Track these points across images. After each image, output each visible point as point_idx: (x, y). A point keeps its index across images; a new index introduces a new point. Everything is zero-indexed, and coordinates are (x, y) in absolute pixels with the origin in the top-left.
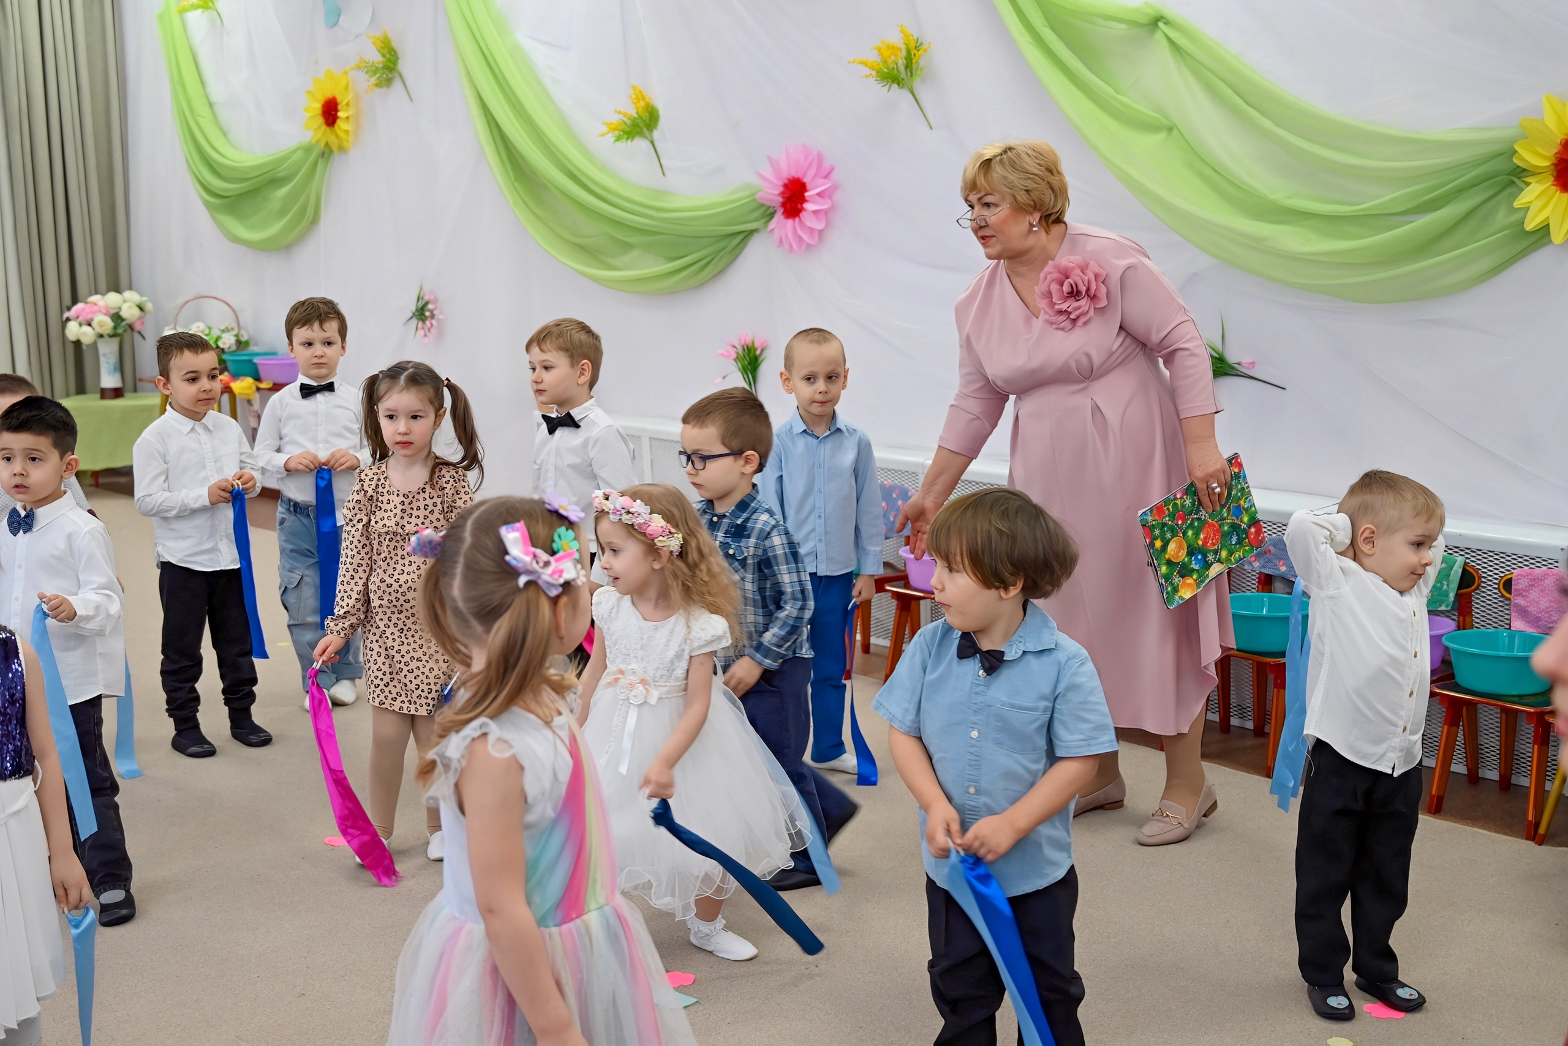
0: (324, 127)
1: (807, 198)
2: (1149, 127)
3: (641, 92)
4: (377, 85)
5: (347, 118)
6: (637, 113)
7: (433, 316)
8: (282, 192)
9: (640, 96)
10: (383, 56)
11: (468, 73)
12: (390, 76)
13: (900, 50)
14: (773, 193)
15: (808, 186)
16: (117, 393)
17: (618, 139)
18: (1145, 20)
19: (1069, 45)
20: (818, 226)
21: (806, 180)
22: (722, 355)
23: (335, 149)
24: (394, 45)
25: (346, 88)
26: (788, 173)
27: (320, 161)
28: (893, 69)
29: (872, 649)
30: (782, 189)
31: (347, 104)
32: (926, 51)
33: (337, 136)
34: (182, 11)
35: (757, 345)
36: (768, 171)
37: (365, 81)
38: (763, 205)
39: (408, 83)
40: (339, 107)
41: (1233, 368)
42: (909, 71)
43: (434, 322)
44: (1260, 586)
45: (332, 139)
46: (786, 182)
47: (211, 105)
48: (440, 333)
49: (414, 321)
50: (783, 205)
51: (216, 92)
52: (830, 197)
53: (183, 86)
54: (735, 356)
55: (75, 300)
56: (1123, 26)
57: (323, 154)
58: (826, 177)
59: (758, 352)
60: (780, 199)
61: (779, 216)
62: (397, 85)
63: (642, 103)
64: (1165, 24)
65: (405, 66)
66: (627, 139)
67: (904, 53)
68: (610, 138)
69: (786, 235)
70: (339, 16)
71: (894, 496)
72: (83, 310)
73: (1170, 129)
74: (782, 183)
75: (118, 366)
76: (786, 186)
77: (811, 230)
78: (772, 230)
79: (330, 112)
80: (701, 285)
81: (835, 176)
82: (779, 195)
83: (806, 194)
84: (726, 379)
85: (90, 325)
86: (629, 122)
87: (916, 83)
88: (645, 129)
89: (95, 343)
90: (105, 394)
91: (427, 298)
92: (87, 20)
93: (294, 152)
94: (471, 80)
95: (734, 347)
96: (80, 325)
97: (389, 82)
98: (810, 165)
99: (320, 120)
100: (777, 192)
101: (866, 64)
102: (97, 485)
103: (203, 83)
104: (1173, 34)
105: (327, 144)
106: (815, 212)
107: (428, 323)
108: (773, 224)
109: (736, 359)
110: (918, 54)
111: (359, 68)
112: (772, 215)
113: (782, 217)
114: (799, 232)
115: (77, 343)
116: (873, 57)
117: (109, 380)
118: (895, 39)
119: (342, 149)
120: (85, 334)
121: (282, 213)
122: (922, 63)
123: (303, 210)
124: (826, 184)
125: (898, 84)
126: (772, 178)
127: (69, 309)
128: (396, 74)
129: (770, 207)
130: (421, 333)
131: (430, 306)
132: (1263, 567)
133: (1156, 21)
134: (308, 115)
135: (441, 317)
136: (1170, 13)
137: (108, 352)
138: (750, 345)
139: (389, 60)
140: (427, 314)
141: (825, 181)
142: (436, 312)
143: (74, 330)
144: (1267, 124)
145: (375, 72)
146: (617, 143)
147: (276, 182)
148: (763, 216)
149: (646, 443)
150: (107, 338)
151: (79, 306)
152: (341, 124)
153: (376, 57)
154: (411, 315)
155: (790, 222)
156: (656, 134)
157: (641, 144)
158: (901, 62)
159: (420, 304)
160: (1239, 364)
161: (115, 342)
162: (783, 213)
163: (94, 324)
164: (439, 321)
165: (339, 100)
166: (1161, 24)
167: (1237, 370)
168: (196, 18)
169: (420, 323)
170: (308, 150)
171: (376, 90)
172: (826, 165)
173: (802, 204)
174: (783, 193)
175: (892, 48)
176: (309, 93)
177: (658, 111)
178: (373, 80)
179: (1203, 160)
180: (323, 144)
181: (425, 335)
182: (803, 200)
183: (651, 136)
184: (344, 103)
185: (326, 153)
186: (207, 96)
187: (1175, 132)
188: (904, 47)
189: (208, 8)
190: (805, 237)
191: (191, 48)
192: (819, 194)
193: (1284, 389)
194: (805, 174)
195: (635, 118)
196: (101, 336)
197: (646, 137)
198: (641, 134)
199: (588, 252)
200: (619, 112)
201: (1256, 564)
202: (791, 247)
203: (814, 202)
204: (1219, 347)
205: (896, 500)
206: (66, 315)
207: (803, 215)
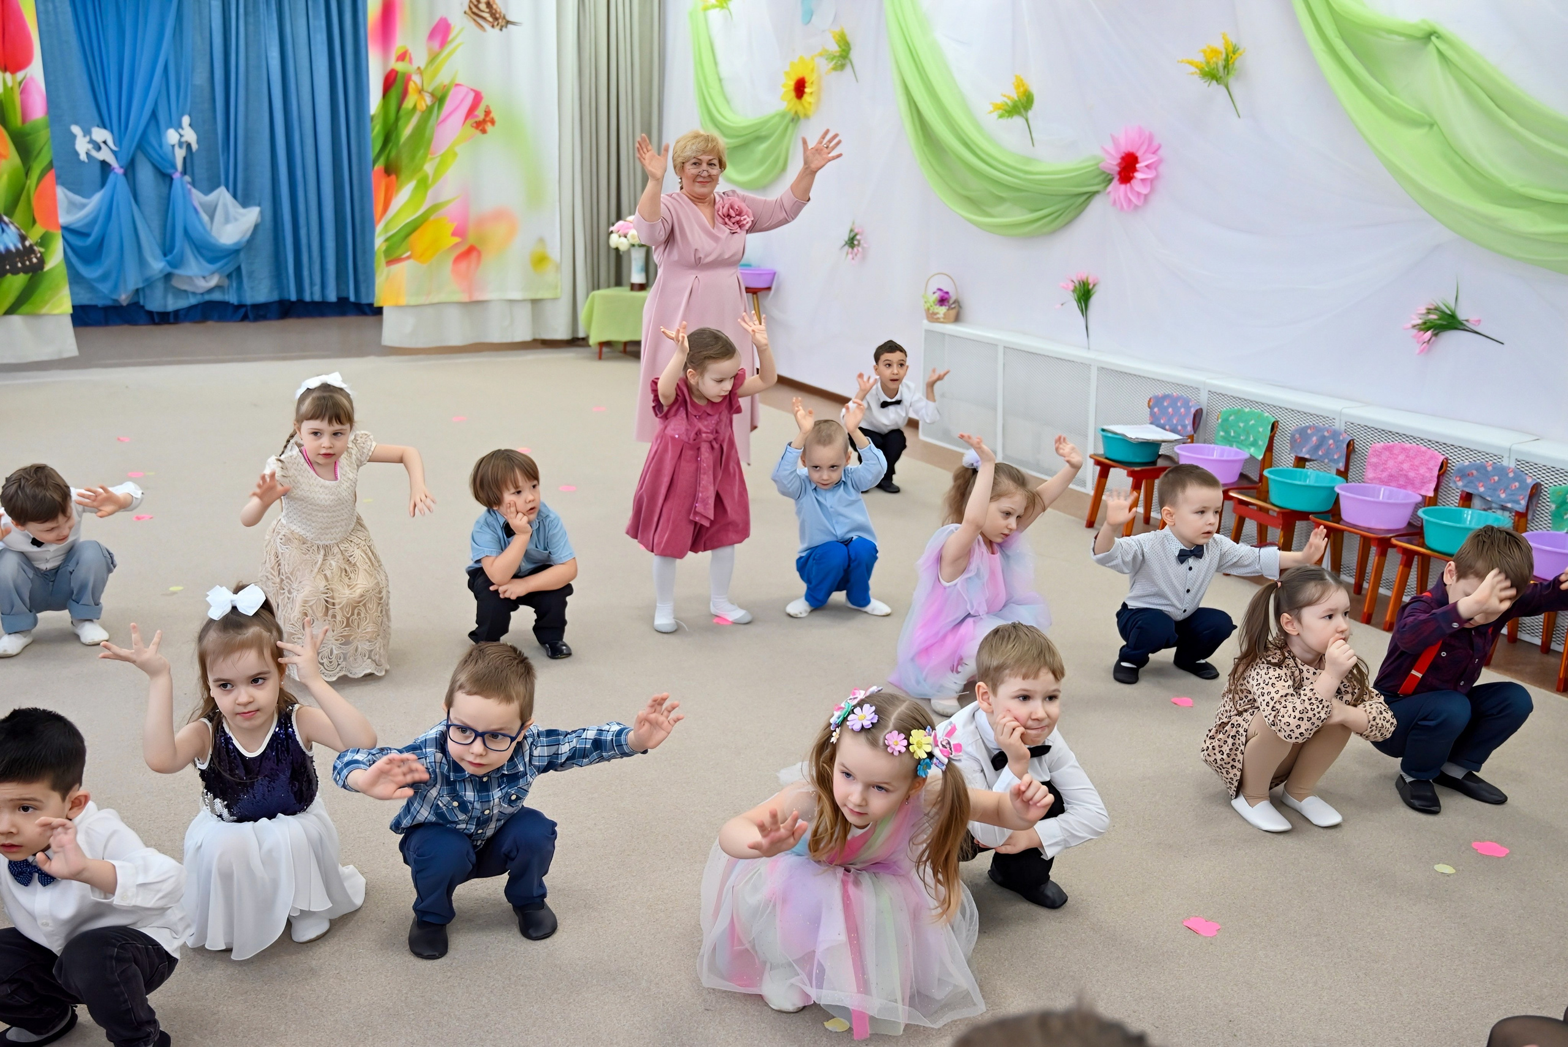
0: (795, 100)
1: (1138, 169)
2: (1414, 123)
3: (1022, 80)
4: (835, 69)
5: (811, 93)
6: (1018, 97)
7: (859, 245)
8: (763, 146)
9: (1020, 83)
10: (840, 47)
11: (897, 62)
12: (843, 62)
13: (1221, 53)
14: (1112, 163)
15: (1140, 159)
16: (642, 287)
17: (1001, 116)
18: (1420, 34)
19: (1356, 54)
20: (1144, 191)
21: (1139, 154)
22: (1063, 287)
23: (801, 116)
24: (849, 39)
25: (812, 70)
26: (1125, 148)
27: (791, 125)
28: (1214, 69)
29: (1152, 521)
30: (1119, 161)
31: (812, 83)
32: (1241, 55)
33: (803, 106)
34: (706, 9)
35: (1090, 281)
36: (1110, 146)
37: (826, 66)
38: (1104, 173)
39: (856, 68)
40: (807, 85)
41: (1462, 324)
42: (1226, 70)
43: (860, 249)
44: (1461, 502)
45: (800, 109)
46: (1123, 155)
47: (720, 80)
48: (864, 258)
49: (847, 247)
50: (1120, 173)
51: (725, 70)
52: (1156, 169)
53: (702, 65)
54: (1072, 288)
55: (619, 217)
56: (1402, 39)
57: (793, 120)
58: (1154, 153)
59: (1091, 287)
60: (1118, 169)
61: (1116, 182)
62: (848, 69)
63: (1022, 89)
64: (1437, 38)
65: (854, 55)
66: (1009, 116)
67: (1224, 56)
68: (995, 115)
69: (1119, 198)
70: (812, 15)
71: (1179, 404)
72: (623, 226)
73: (1431, 125)
74: (1120, 156)
75: (644, 269)
76: (1123, 159)
77: (1139, 194)
78: (1109, 193)
79: (800, 88)
80: (1053, 232)
81: (1161, 152)
82: (1117, 165)
83: (1138, 166)
84: (1064, 305)
85: (626, 237)
86: (1010, 103)
87: (1231, 80)
88: (1022, 110)
89: (628, 251)
90: (634, 287)
91: (856, 231)
92: (641, 14)
93: (773, 117)
94: (898, 67)
95: (1073, 281)
96: (620, 236)
97: (842, 67)
98: (1142, 144)
99: (792, 94)
100: (1115, 163)
101: (1191, 64)
102: (625, 352)
103: (716, 64)
104: (1443, 47)
105: (796, 113)
106: (1143, 180)
107: (855, 249)
108: (1110, 188)
109: (1074, 291)
110: (1234, 57)
111: (821, 55)
112: (1110, 181)
113: (1118, 183)
114: (1130, 195)
115: (617, 249)
116: (1199, 59)
117: (637, 278)
118: (1219, 45)
119: (807, 117)
120: (622, 243)
121: (762, 162)
122: (1237, 64)
123: (776, 161)
124: (1152, 158)
125: (1217, 81)
126: (1113, 151)
127: (613, 225)
128: (848, 61)
129: (1109, 174)
130: (850, 256)
131: (858, 237)
132: (1465, 486)
133: (1429, 36)
134: (784, 89)
135: (865, 245)
136: (1441, 29)
137: (637, 260)
138: (1085, 280)
139: (843, 50)
140: (856, 242)
141: (1153, 156)
142: (862, 242)
143: (615, 241)
144: (1513, 124)
145: (832, 59)
146: (1000, 120)
147: (760, 139)
148: (1103, 181)
149: (1001, 350)
150: (637, 247)
151: (621, 223)
152: (807, 98)
153: (834, 48)
154: (844, 243)
155: (1123, 187)
156: (1030, 114)
157: (1018, 121)
158: (1221, 63)
159: (852, 234)
160: (1467, 321)
161: (643, 251)
162: (1119, 180)
163: (628, 236)
164: (863, 248)
165: (807, 79)
166: (1433, 38)
167: (1465, 325)
168: (715, 15)
169: (850, 249)
170: (783, 115)
171: (834, 73)
172: (1155, 143)
173: (1133, 173)
174: (1119, 164)
175: (1215, 52)
176: (787, 73)
177: (1033, 96)
178: (832, 65)
179: (1456, 153)
180: (793, 112)
181: (853, 259)
182: (1135, 170)
183: (1027, 115)
184: (811, 81)
185: (795, 119)
186: (718, 74)
187: (1435, 127)
188: (1224, 51)
189: (723, 7)
190: (1134, 199)
191: (710, 37)
192: (1147, 166)
193: (1503, 344)
194: (1138, 151)
195: (1016, 101)
196: (633, 245)
197: (1023, 116)
198: (1019, 113)
199: (974, 203)
200: (1005, 96)
201: (1460, 484)
202: (1122, 207)
203: (1143, 172)
204: (1452, 305)
205: (1180, 408)
206: (612, 229)
207: (1133, 182)
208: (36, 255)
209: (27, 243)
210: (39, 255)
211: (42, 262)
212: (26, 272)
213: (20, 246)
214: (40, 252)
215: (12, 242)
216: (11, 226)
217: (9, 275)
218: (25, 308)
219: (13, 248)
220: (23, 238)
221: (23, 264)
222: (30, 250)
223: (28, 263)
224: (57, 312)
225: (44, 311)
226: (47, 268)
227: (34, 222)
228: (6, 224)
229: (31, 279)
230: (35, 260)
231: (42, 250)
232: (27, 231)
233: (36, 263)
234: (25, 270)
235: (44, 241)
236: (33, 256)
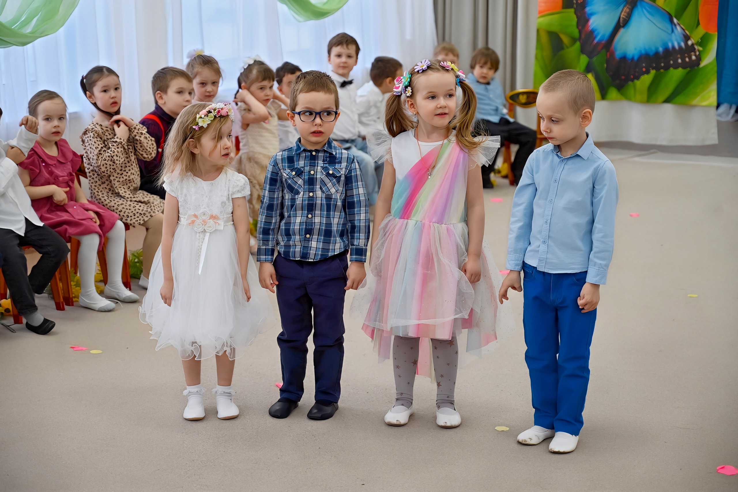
208: (695, 52)
209: (690, 43)
210: (697, 53)
211: (699, 59)
212: (684, 68)
213: (683, 45)
214: (699, 51)
215: (677, 40)
216: (678, 27)
217: (672, 69)
218: (679, 99)
219: (677, 47)
220: (687, 38)
221: (683, 59)
222: (692, 49)
223: (687, 59)
224: (705, 103)
225: (694, 102)
226: (703, 64)
227: (698, 24)
228: (675, 25)
229: (688, 73)
230: (694, 58)
231: (701, 49)
232: (691, 31)
233: (694, 60)
234: (684, 66)
235: (704, 41)
236: (693, 53)
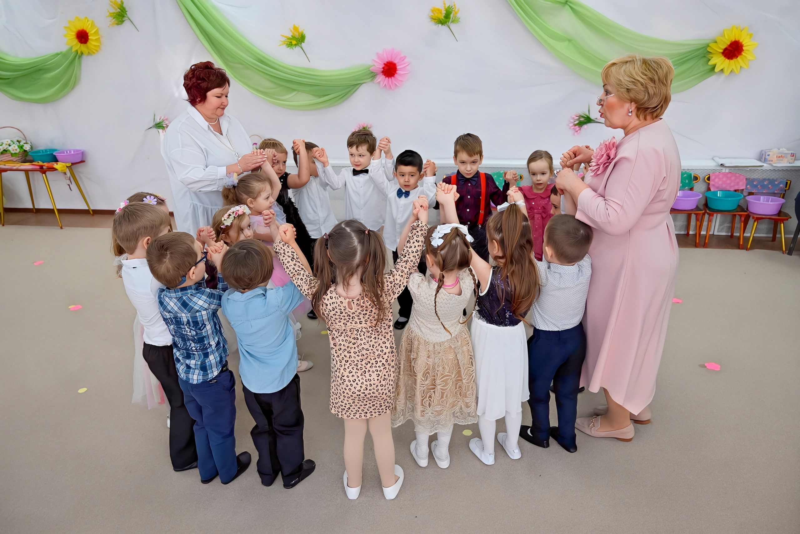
0: (79, 44)
1: (397, 69)
4: (118, 24)
5: (97, 39)
9: (295, 28)
10: (120, 9)
12: (123, 17)
13: (443, 11)
14: (377, 67)
15: (397, 65)
18: (561, 1)
21: (395, 62)
23: (85, 54)
24: (124, 5)
26: (387, 59)
27: (75, 60)
28: (440, 19)
30: (383, 66)
31: (95, 33)
33: (88, 48)
36: (375, 57)
38: (373, 72)
39: (132, 20)
40: (89, 34)
41: (592, 120)
42: (448, 19)
45: (84, 49)
46: (385, 63)
49: (156, 130)
50: (383, 72)
52: (408, 68)
57: (78, 57)
60: (382, 70)
62: (127, 24)
63: (296, 32)
64: (570, 3)
66: (291, 47)
67: (445, 12)
69: (388, 83)
74: (383, 63)
76: (385, 65)
78: (379, 82)
79: (83, 37)
81: (406, 62)
87: (451, 24)
88: (300, 42)
91: (160, 119)
97: (122, 21)
98: (397, 56)
99: (76, 41)
100: (381, 67)
105: (81, 51)
106: (402, 74)
108: (377, 79)
112: (377, 76)
113: (383, 77)
114: (393, 81)
118: (441, 7)
119: (92, 53)
121: (52, 85)
122: (455, 16)
123: (67, 82)
125: (443, 24)
126: (379, 61)
128: (126, 16)
129: (376, 72)
130: (159, 133)
131: (165, 122)
133: (566, 2)
134: (67, 38)
139: (122, 12)
145: (114, 18)
148: (372, 76)
152: (91, 43)
153: (116, 11)
154: (150, 127)
155: (389, 78)
156: (303, 45)
158: (443, 16)
160: (596, 119)
162: (384, 75)
165: (88, 31)
166: (568, 3)
167: (594, 121)
169: (160, 130)
170: (65, 55)
171: (116, 27)
172: (402, 56)
173: (395, 72)
175: (439, 10)
176: (65, 28)
177: (305, 35)
178: (112, 22)
179: (585, 50)
180: (77, 51)
183: (301, 46)
184: (93, 32)
185: (79, 55)
187: (573, 41)
190: (397, 84)
192: (403, 68)
194: (394, 60)
195: (291, 37)
197: (299, 47)
198: (297, 44)
200: (284, 36)
203: (400, 70)
204: (588, 114)
207: (396, 75)
